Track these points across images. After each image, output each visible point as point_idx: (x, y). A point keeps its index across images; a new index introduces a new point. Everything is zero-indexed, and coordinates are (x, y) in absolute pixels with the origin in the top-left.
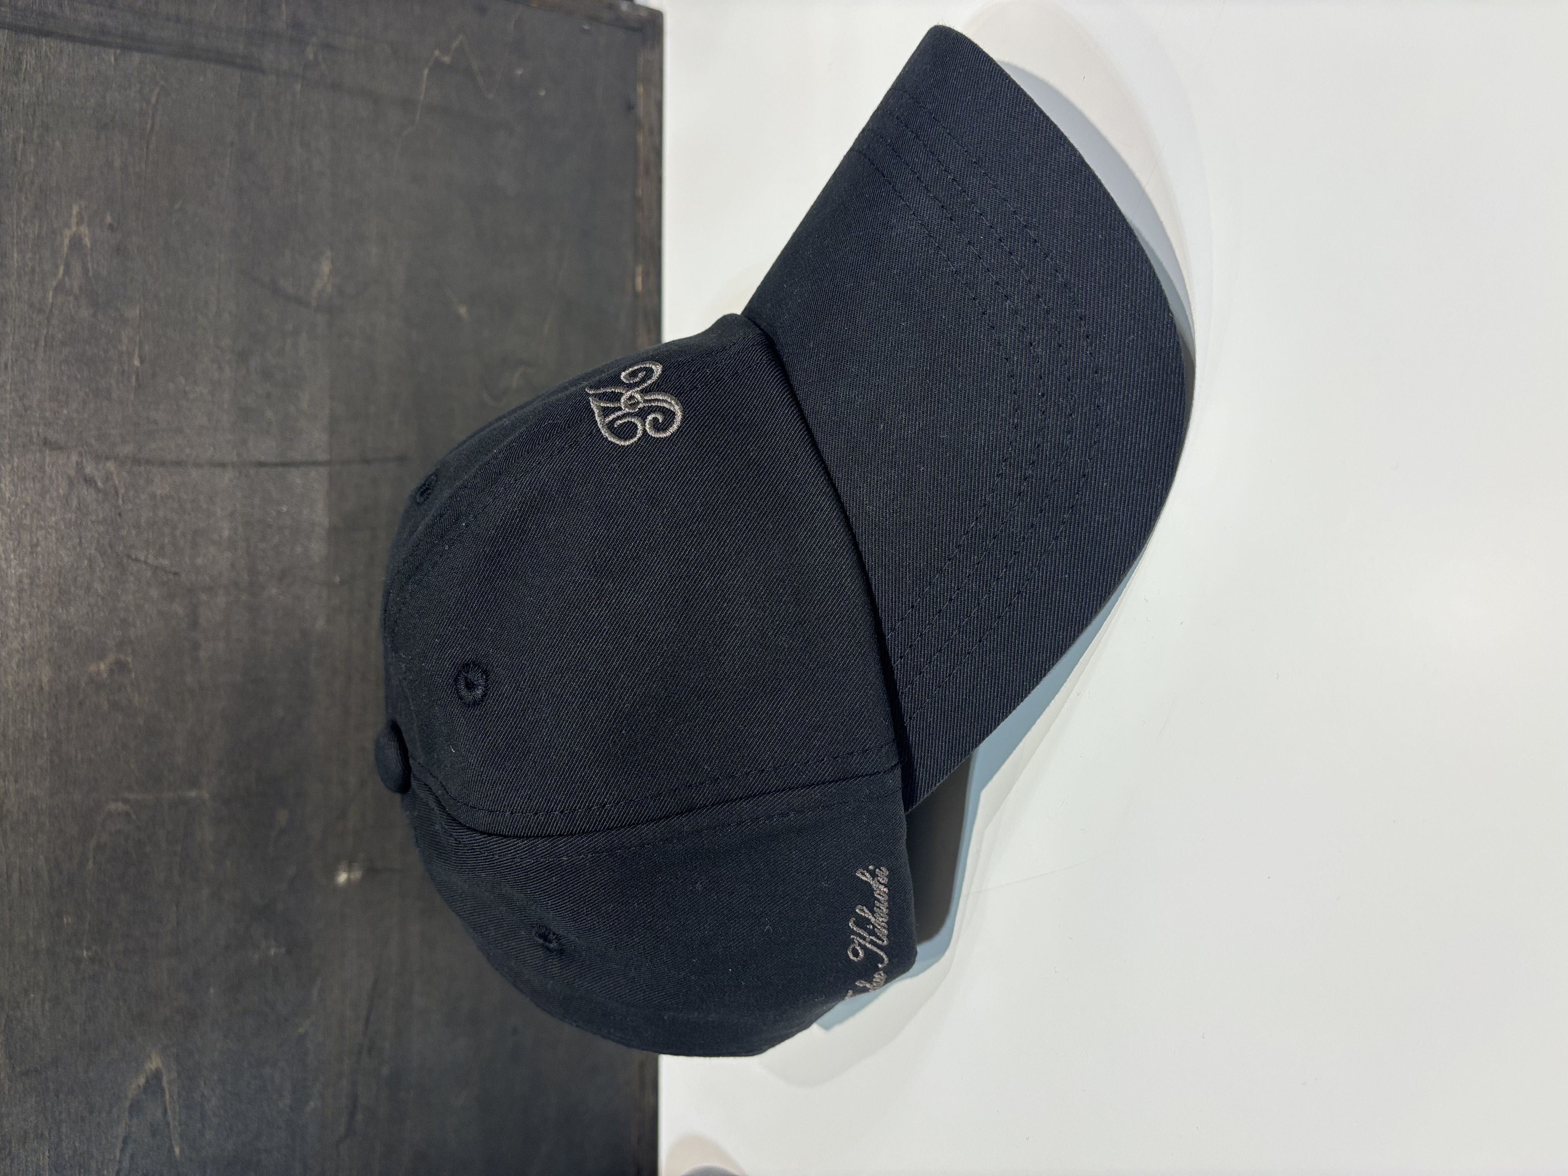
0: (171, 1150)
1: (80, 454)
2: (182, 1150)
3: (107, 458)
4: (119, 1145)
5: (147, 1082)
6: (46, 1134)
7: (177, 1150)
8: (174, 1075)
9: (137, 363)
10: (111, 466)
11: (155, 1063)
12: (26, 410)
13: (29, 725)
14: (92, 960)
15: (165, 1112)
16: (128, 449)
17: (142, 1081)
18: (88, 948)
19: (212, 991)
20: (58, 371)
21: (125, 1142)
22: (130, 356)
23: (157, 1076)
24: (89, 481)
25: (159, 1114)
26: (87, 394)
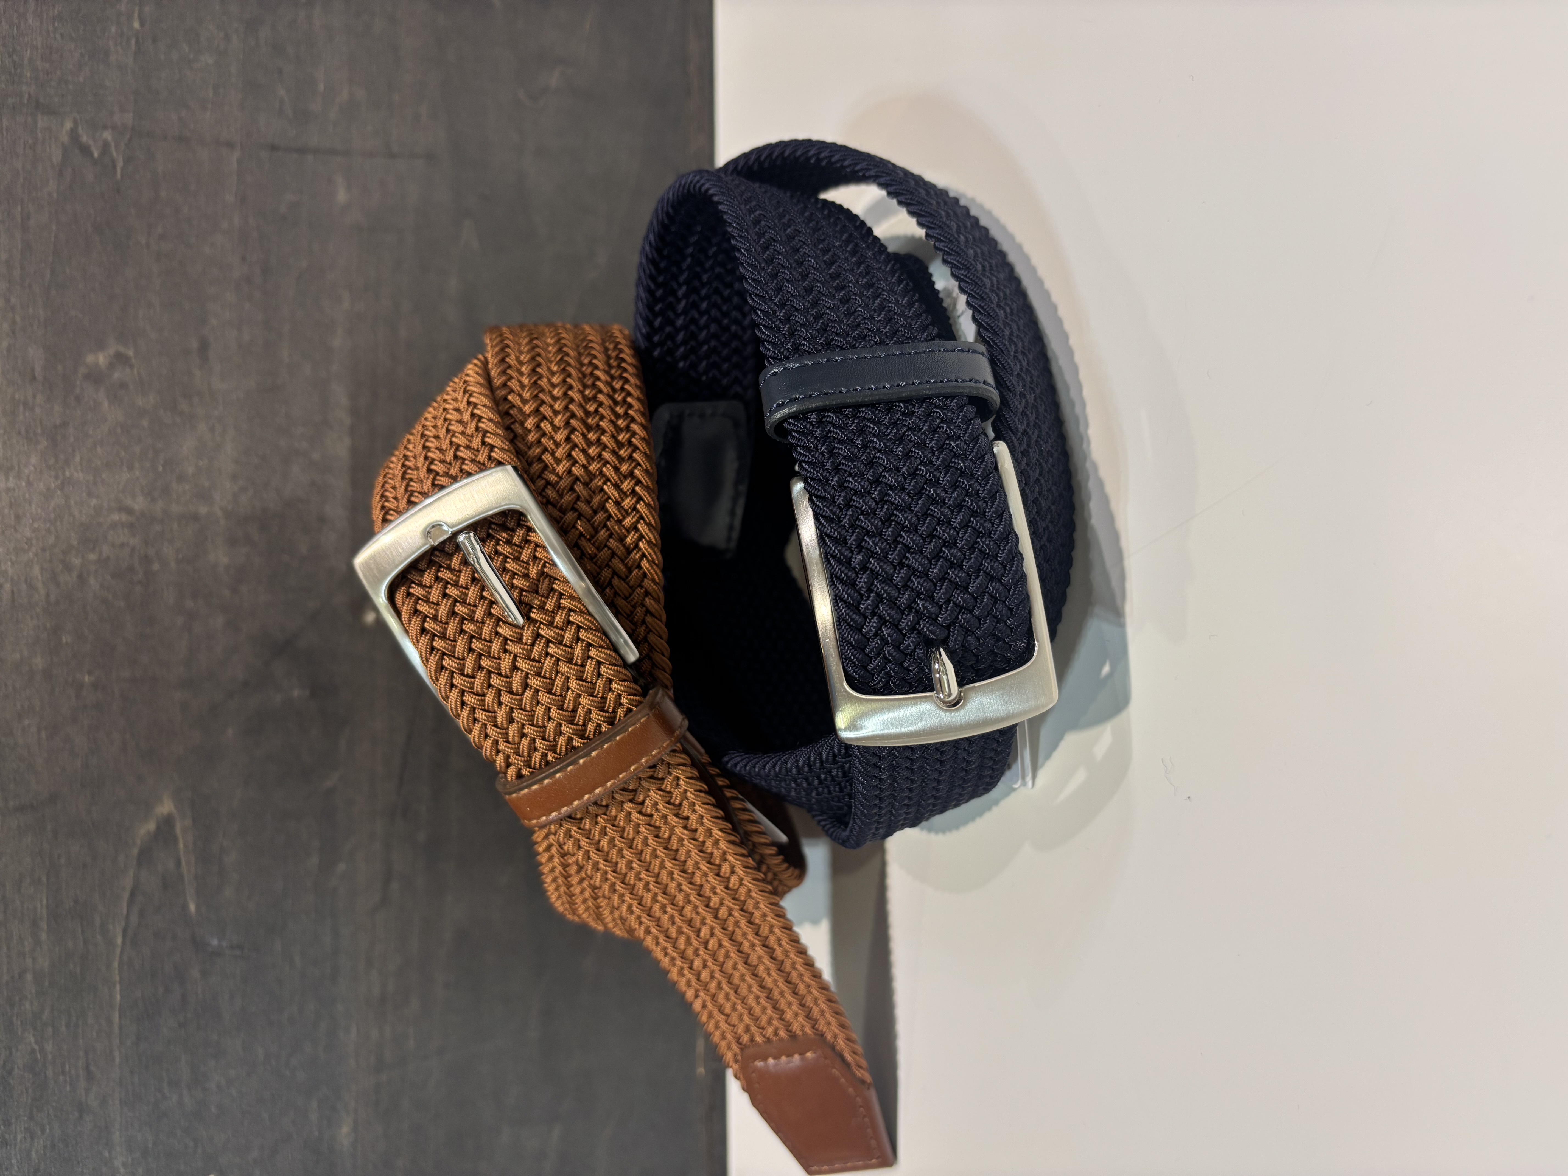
0: (185, 907)
1: (75, 122)
2: (198, 907)
3: (105, 127)
4: (126, 895)
5: (158, 827)
6: (44, 879)
7: (192, 907)
8: (188, 822)
9: (136, 25)
10: (107, 135)
11: (166, 807)
12: (15, 69)
13: (21, 417)
14: (95, 686)
15: (178, 863)
16: (129, 118)
17: (151, 826)
18: (90, 673)
19: (230, 732)
20: (51, 28)
21: (133, 894)
22: (130, 17)
24: (85, 150)
25: (171, 865)
26: (82, 55)
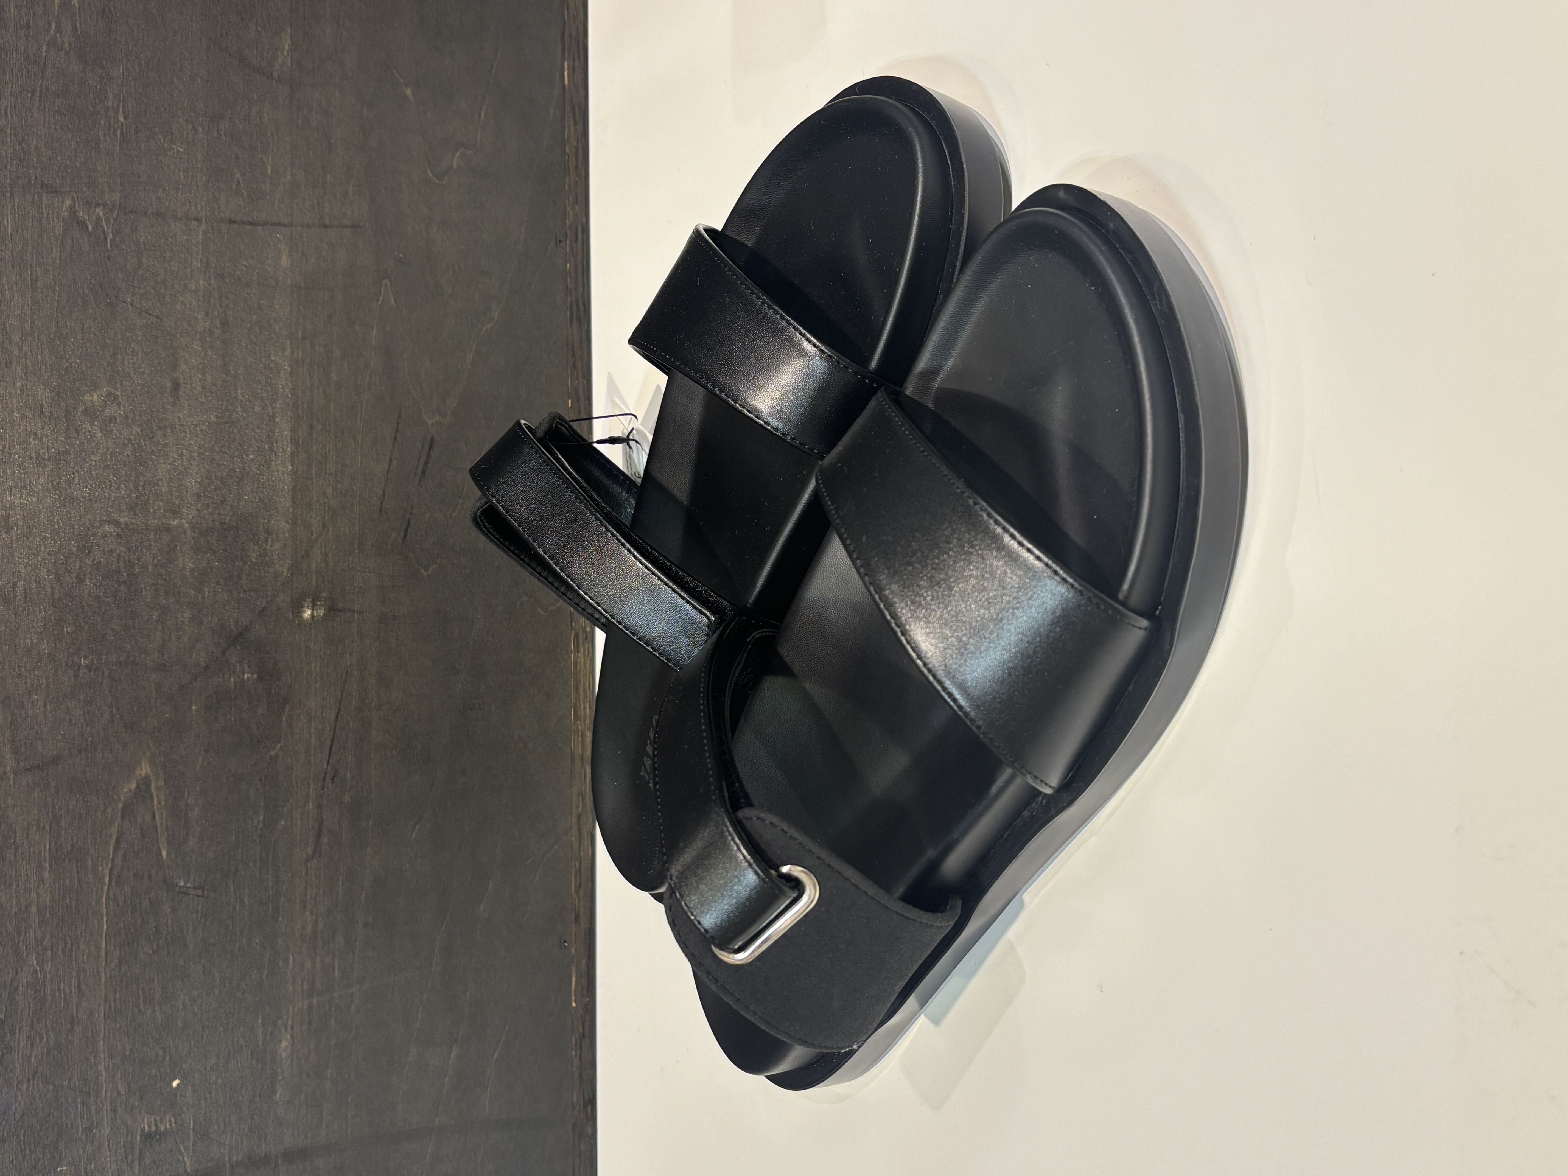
23: (146, 780)
